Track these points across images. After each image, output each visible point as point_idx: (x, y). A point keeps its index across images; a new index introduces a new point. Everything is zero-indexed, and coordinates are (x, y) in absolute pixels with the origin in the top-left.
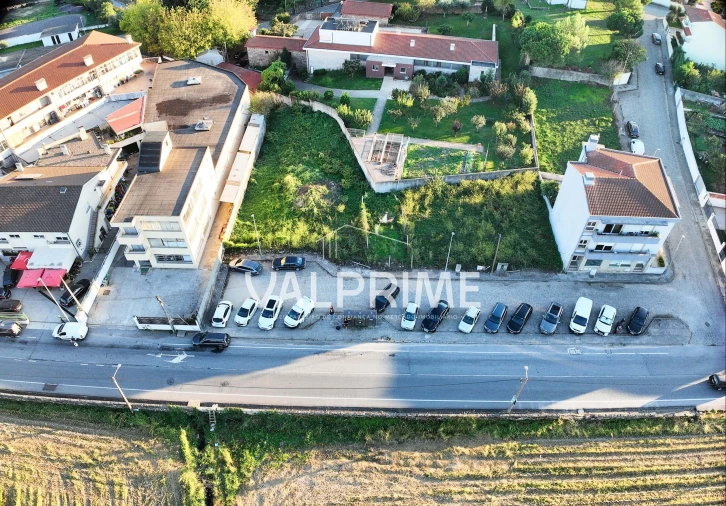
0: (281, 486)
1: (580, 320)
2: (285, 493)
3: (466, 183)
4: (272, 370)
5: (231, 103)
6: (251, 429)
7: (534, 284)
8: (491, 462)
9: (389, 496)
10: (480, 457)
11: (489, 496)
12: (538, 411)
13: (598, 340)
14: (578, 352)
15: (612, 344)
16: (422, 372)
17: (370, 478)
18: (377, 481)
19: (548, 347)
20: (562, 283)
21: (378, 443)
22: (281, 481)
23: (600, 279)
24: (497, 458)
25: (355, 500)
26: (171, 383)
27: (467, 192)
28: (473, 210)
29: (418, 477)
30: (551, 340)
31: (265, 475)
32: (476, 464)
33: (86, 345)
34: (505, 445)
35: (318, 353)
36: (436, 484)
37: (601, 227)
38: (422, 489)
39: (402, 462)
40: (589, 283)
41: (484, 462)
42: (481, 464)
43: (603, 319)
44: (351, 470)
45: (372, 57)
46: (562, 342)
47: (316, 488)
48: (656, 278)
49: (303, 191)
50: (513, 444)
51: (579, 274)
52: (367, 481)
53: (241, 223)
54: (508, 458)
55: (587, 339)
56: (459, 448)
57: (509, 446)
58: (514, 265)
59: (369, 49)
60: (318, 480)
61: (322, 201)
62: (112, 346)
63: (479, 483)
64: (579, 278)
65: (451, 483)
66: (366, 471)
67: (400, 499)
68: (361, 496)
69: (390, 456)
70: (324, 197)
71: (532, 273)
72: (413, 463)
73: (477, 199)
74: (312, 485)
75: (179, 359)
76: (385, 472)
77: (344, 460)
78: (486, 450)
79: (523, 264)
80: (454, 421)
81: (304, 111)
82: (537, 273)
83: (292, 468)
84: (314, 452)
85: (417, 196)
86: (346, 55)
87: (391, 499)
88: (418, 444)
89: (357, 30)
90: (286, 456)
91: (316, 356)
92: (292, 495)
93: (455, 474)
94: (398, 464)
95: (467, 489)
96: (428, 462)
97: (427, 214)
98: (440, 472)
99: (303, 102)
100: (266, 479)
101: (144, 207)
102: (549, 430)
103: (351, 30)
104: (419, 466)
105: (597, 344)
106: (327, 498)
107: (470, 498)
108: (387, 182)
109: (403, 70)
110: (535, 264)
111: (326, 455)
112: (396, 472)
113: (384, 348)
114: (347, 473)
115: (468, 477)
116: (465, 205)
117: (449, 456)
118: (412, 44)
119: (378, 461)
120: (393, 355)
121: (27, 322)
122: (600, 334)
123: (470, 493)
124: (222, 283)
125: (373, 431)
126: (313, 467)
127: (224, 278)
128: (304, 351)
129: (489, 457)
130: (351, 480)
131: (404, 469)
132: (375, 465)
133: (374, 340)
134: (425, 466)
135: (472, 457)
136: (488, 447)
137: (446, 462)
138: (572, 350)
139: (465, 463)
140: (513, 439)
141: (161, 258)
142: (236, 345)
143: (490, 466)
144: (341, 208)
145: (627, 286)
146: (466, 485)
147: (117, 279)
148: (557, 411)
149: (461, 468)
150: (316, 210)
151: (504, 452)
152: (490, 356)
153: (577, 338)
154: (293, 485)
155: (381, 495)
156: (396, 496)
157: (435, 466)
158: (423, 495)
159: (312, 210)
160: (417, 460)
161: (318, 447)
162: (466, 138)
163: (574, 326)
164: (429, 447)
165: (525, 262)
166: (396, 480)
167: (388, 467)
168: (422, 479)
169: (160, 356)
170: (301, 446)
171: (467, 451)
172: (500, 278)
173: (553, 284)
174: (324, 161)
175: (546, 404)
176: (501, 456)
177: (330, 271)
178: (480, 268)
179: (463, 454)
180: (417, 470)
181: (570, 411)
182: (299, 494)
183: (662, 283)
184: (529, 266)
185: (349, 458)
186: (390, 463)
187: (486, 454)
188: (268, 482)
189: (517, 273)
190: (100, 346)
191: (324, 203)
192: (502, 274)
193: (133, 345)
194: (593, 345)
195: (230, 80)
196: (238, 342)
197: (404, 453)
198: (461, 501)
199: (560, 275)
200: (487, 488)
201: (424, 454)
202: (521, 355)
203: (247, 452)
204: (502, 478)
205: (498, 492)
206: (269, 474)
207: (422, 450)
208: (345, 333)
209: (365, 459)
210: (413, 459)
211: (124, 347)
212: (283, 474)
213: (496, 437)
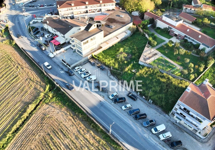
0: (54, 108)
1: (156, 130)
2: (53, 110)
3: (165, 74)
5: (124, 25)
6: (60, 94)
7: (156, 112)
8: (95, 141)
9: (68, 127)
10: (94, 138)
11: (86, 147)
12: (119, 141)
13: (157, 139)
14: (147, 137)
15: (160, 144)
16: (102, 109)
17: (69, 121)
18: (70, 123)
19: (140, 129)
20: (165, 118)
21: (78, 116)
22: (54, 107)
23: (178, 125)
24: (97, 141)
25: (62, 123)
26: (56, 75)
27: (163, 77)
29: (77, 130)
30: (143, 128)
32: (92, 138)
33: (51, 59)
34: (102, 140)
36: (79, 134)
37: (183, 108)
38: (75, 132)
39: (78, 124)
40: (174, 124)
41: (94, 140)
42: (93, 139)
43: (164, 135)
45: (173, 29)
46: (146, 131)
47: (58, 114)
48: (199, 138)
49: (121, 53)
51: (173, 119)
52: (68, 121)
53: (102, 53)
54: (99, 144)
55: (154, 136)
56: (92, 132)
57: (103, 142)
58: (155, 103)
59: (174, 27)
60: (60, 113)
61: (123, 58)
62: (55, 62)
63: (87, 142)
64: (172, 120)
65: (82, 137)
66: (70, 119)
67: (69, 130)
68: (63, 123)
69: (77, 121)
71: (159, 109)
72: (80, 126)
73: (163, 80)
74: (58, 113)
75: (62, 72)
76: (73, 123)
77: (69, 114)
78: (97, 138)
79: (157, 104)
81: (143, 35)
82: (160, 110)
83: (59, 107)
84: (65, 107)
85: (147, 70)
86: (167, 26)
87: (68, 129)
88: (85, 124)
89: (174, 20)
90: (60, 104)
92: (53, 111)
93: (85, 136)
94: (77, 124)
95: (83, 141)
96: (83, 129)
98: (83, 133)
99: (144, 33)
100: (53, 105)
101: (78, 37)
102: (116, 147)
103: (172, 19)
104: (80, 128)
105: (155, 140)
106: (58, 118)
108: (142, 62)
109: (180, 37)
110: (161, 107)
111: (67, 110)
112: (75, 125)
113: (100, 98)
114: (66, 116)
115: (87, 139)
117: (88, 131)
118: (188, 30)
119: (74, 119)
120: (100, 101)
121: (47, 49)
122: (159, 138)
123: (83, 143)
124: (85, 63)
125: (79, 113)
126: (62, 110)
127: (86, 62)
129: (96, 140)
130: (65, 118)
131: (77, 125)
133: (100, 95)
134: (81, 129)
135: (92, 136)
136: (98, 137)
137: (86, 132)
138: (146, 135)
139: (90, 136)
140: (106, 141)
141: (78, 51)
142: (74, 77)
143: (94, 142)
144: (126, 62)
145: (185, 133)
146: (84, 140)
147: (68, 51)
148: (123, 145)
149: (87, 136)
150: (120, 59)
151: (100, 142)
153: (151, 133)
154: (55, 110)
155: (67, 126)
156: (69, 129)
157: (83, 131)
158: (74, 134)
159: (119, 59)
160: (81, 126)
161: (67, 108)
162: (180, 63)
163: (153, 130)
164: (87, 126)
165: (159, 104)
166: (73, 126)
167: (74, 122)
168: (78, 131)
169: (60, 69)
170: (64, 104)
171: (93, 134)
172: (148, 104)
173: (162, 116)
174: (134, 49)
175: (122, 141)
176: (99, 142)
177: (108, 75)
178: (144, 97)
179: (91, 134)
180: (79, 128)
181: (127, 148)
182: (54, 112)
183: (199, 141)
184: (159, 106)
185: (70, 114)
186: (76, 122)
187: (96, 138)
189: (154, 106)
190: (53, 61)
191: (123, 59)
192: (150, 103)
194: (154, 139)
195: (130, 20)
197: (80, 122)
198: (80, 142)
199: (166, 115)
200: (87, 145)
201: (84, 127)
202: (130, 125)
203: (55, 98)
204: (93, 146)
205: (89, 149)
206: (54, 105)
207: (84, 126)
209: (72, 117)
210: (81, 125)
211: (56, 64)
212: (56, 107)
213: (103, 137)
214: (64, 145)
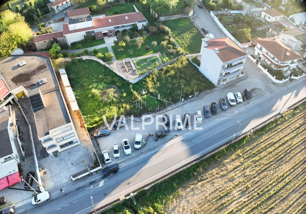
0: (177, 208)
1: (232, 101)
2: (181, 210)
3: (165, 68)
4: (143, 168)
5: (48, 68)
6: (151, 195)
7: (210, 95)
8: (237, 160)
9: (215, 189)
10: (233, 160)
11: (245, 171)
12: (240, 136)
13: (241, 105)
14: (238, 111)
15: (246, 105)
16: (197, 141)
17: (205, 187)
18: (208, 187)
19: (228, 114)
20: (218, 91)
21: (200, 174)
22: (176, 207)
23: (228, 85)
24: (238, 158)
25: (206, 197)
26: (105, 195)
27: (167, 71)
28: (173, 77)
29: (219, 178)
30: (228, 111)
31: (169, 208)
32: (233, 163)
34: (237, 152)
35: (156, 153)
36: (226, 177)
37: (226, 66)
38: (224, 181)
39: (211, 176)
40: (226, 88)
41: (235, 161)
42: (235, 162)
43: (239, 97)
44: (197, 188)
46: (231, 110)
47: (190, 201)
48: (243, 78)
49: (104, 94)
50: (239, 151)
51: (221, 86)
52: (205, 189)
53: (85, 117)
54: (241, 156)
55: (237, 106)
56: (225, 161)
57: (239, 152)
58: (200, 91)
59: (93, 28)
60: (189, 198)
61: (115, 95)
62: (66, 194)
63: (238, 168)
64: (222, 87)
65: (231, 173)
66: (202, 186)
67: (220, 188)
68: (207, 195)
69: (206, 176)
70: (115, 93)
71: (206, 92)
72: (215, 174)
73: (172, 72)
74: (188, 201)
75: (102, 183)
76: (208, 182)
77: (192, 186)
78: (233, 157)
79: (202, 90)
80: (218, 153)
81: (79, 62)
82: (208, 91)
83: (176, 200)
84: (180, 190)
85: (151, 79)
86: (84, 33)
87: (217, 190)
88: (212, 167)
89: (85, 21)
90: (171, 197)
91: (156, 154)
92: (184, 209)
93: (230, 170)
94: (210, 177)
96: (219, 171)
97: (158, 84)
98: (225, 172)
100: (170, 210)
101: (49, 125)
102: (246, 141)
103: (82, 22)
104: (217, 174)
105: (241, 107)
106: (196, 203)
107: (240, 175)
108: (136, 78)
109: (111, 32)
111: (185, 188)
112: (212, 180)
113: (177, 141)
114: (197, 190)
115: (234, 169)
116: (169, 76)
117: (224, 165)
118: (110, 21)
119: (203, 180)
120: (183, 141)
122: (240, 103)
123: (238, 174)
124: (96, 145)
125: (195, 171)
126: (183, 195)
127: (95, 142)
128: (150, 155)
129: (236, 159)
130: (199, 191)
131: (213, 177)
132: (203, 182)
133: (172, 138)
134: (219, 172)
135: (231, 162)
136: (233, 156)
137: (224, 168)
138: (236, 112)
139: (230, 165)
140: (239, 149)
141: (62, 147)
142: (121, 166)
143: (238, 161)
144: (125, 95)
145: (237, 84)
146: (235, 172)
147: (45, 165)
148: (245, 133)
149: (230, 167)
150: (114, 99)
151: (239, 155)
152: (214, 125)
153: (234, 107)
154: (181, 205)
155: (213, 191)
156: (218, 188)
157: (222, 171)
158: (225, 182)
159: (113, 100)
160: (215, 172)
161: (180, 187)
162: (152, 52)
163: (232, 104)
164: (216, 166)
165: (203, 89)
166: (213, 183)
167: (208, 180)
168: (221, 177)
169: (92, 187)
170: (174, 190)
171: (228, 160)
172: (198, 98)
173: (215, 92)
174: (103, 79)
175: (241, 133)
176: (239, 157)
177: (138, 121)
178: (190, 97)
179: (228, 162)
180: (218, 176)
181: (248, 131)
182: (186, 207)
183: (246, 79)
184: (205, 89)
185: (193, 184)
186: (207, 178)
187: (234, 158)
188: (172, 210)
189: (202, 94)
190: (60, 197)
192: (197, 96)
193: (75, 189)
194: (240, 107)
195: (39, 58)
196: (121, 164)
197: (209, 172)
198: (238, 177)
199: (215, 89)
200: (242, 169)
201: (216, 169)
202: (222, 121)
203: (156, 204)
204: (244, 163)
205: (246, 168)
206: (170, 207)
207: (214, 168)
208: (160, 141)
209: (199, 181)
210: (214, 173)
211: (72, 192)
212: (175, 203)
213: (233, 151)
214: (240, 197)
